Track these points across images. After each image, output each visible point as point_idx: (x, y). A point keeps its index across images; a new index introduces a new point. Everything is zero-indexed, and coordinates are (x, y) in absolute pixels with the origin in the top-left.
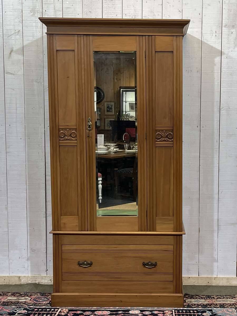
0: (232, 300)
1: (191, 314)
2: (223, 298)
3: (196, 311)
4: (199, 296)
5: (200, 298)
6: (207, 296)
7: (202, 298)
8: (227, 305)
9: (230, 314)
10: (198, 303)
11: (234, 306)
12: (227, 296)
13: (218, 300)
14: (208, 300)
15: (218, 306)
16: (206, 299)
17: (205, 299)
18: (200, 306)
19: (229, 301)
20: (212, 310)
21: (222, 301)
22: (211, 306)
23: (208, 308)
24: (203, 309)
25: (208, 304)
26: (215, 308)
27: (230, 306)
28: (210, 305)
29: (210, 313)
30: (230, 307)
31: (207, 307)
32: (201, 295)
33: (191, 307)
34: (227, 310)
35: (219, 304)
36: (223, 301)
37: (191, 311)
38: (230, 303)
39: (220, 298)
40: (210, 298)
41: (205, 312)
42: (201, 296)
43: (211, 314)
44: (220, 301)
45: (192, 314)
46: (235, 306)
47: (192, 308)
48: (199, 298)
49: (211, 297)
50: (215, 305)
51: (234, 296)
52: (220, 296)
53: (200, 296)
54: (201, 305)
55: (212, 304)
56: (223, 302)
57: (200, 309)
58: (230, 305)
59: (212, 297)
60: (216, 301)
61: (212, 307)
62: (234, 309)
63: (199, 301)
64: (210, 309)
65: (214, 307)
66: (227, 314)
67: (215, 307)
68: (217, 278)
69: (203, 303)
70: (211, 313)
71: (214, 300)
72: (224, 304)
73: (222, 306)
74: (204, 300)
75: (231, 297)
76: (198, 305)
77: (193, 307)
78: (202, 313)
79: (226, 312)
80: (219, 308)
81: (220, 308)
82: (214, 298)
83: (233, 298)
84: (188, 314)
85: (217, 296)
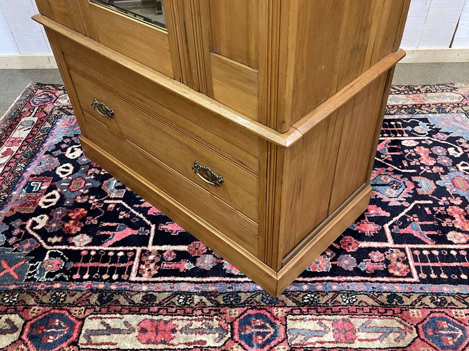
0: (452, 94)
1: (394, 129)
2: (435, 91)
3: (400, 123)
4: (394, 89)
5: (397, 92)
6: (406, 86)
7: (400, 92)
8: (448, 106)
9: (462, 129)
10: (398, 104)
11: (460, 109)
12: (441, 86)
13: (429, 94)
14: (412, 96)
15: (434, 110)
16: (407, 94)
17: (405, 94)
18: (403, 111)
19: (449, 97)
20: (427, 119)
21: (436, 99)
22: (421, 110)
23: (418, 113)
24: (411, 118)
25: (415, 105)
26: (430, 115)
27: (454, 108)
28: (420, 108)
29: (427, 125)
30: (455, 111)
31: (415, 111)
32: (397, 86)
33: (388, 114)
34: (454, 118)
35: (433, 104)
36: (438, 97)
37: (393, 123)
38: (451, 101)
39: (431, 92)
40: (414, 92)
41: (417, 124)
42: (397, 88)
43: (430, 128)
44: (433, 97)
45: (396, 129)
46: (464, 108)
47: (391, 115)
48: (395, 92)
49: (414, 90)
50: (428, 107)
51: (454, 86)
52: (428, 87)
53: (395, 87)
54: (404, 107)
55: (421, 105)
56: (441, 101)
57: (406, 116)
58: (452, 105)
59: (416, 88)
60: (425, 98)
61: (424, 112)
62: (464, 116)
63: (396, 98)
64: (422, 116)
65: (427, 111)
66: (458, 129)
67: (430, 113)
68: (417, 50)
69: (406, 104)
70: (428, 127)
71: (422, 96)
72: (442, 104)
73: (441, 109)
74: (404, 97)
75: (449, 88)
76: (400, 108)
77: (392, 112)
78: (413, 128)
79: (452, 123)
80: (435, 113)
81: (439, 113)
82: (418, 90)
83: (453, 91)
84: (389, 129)
85: (424, 86)
